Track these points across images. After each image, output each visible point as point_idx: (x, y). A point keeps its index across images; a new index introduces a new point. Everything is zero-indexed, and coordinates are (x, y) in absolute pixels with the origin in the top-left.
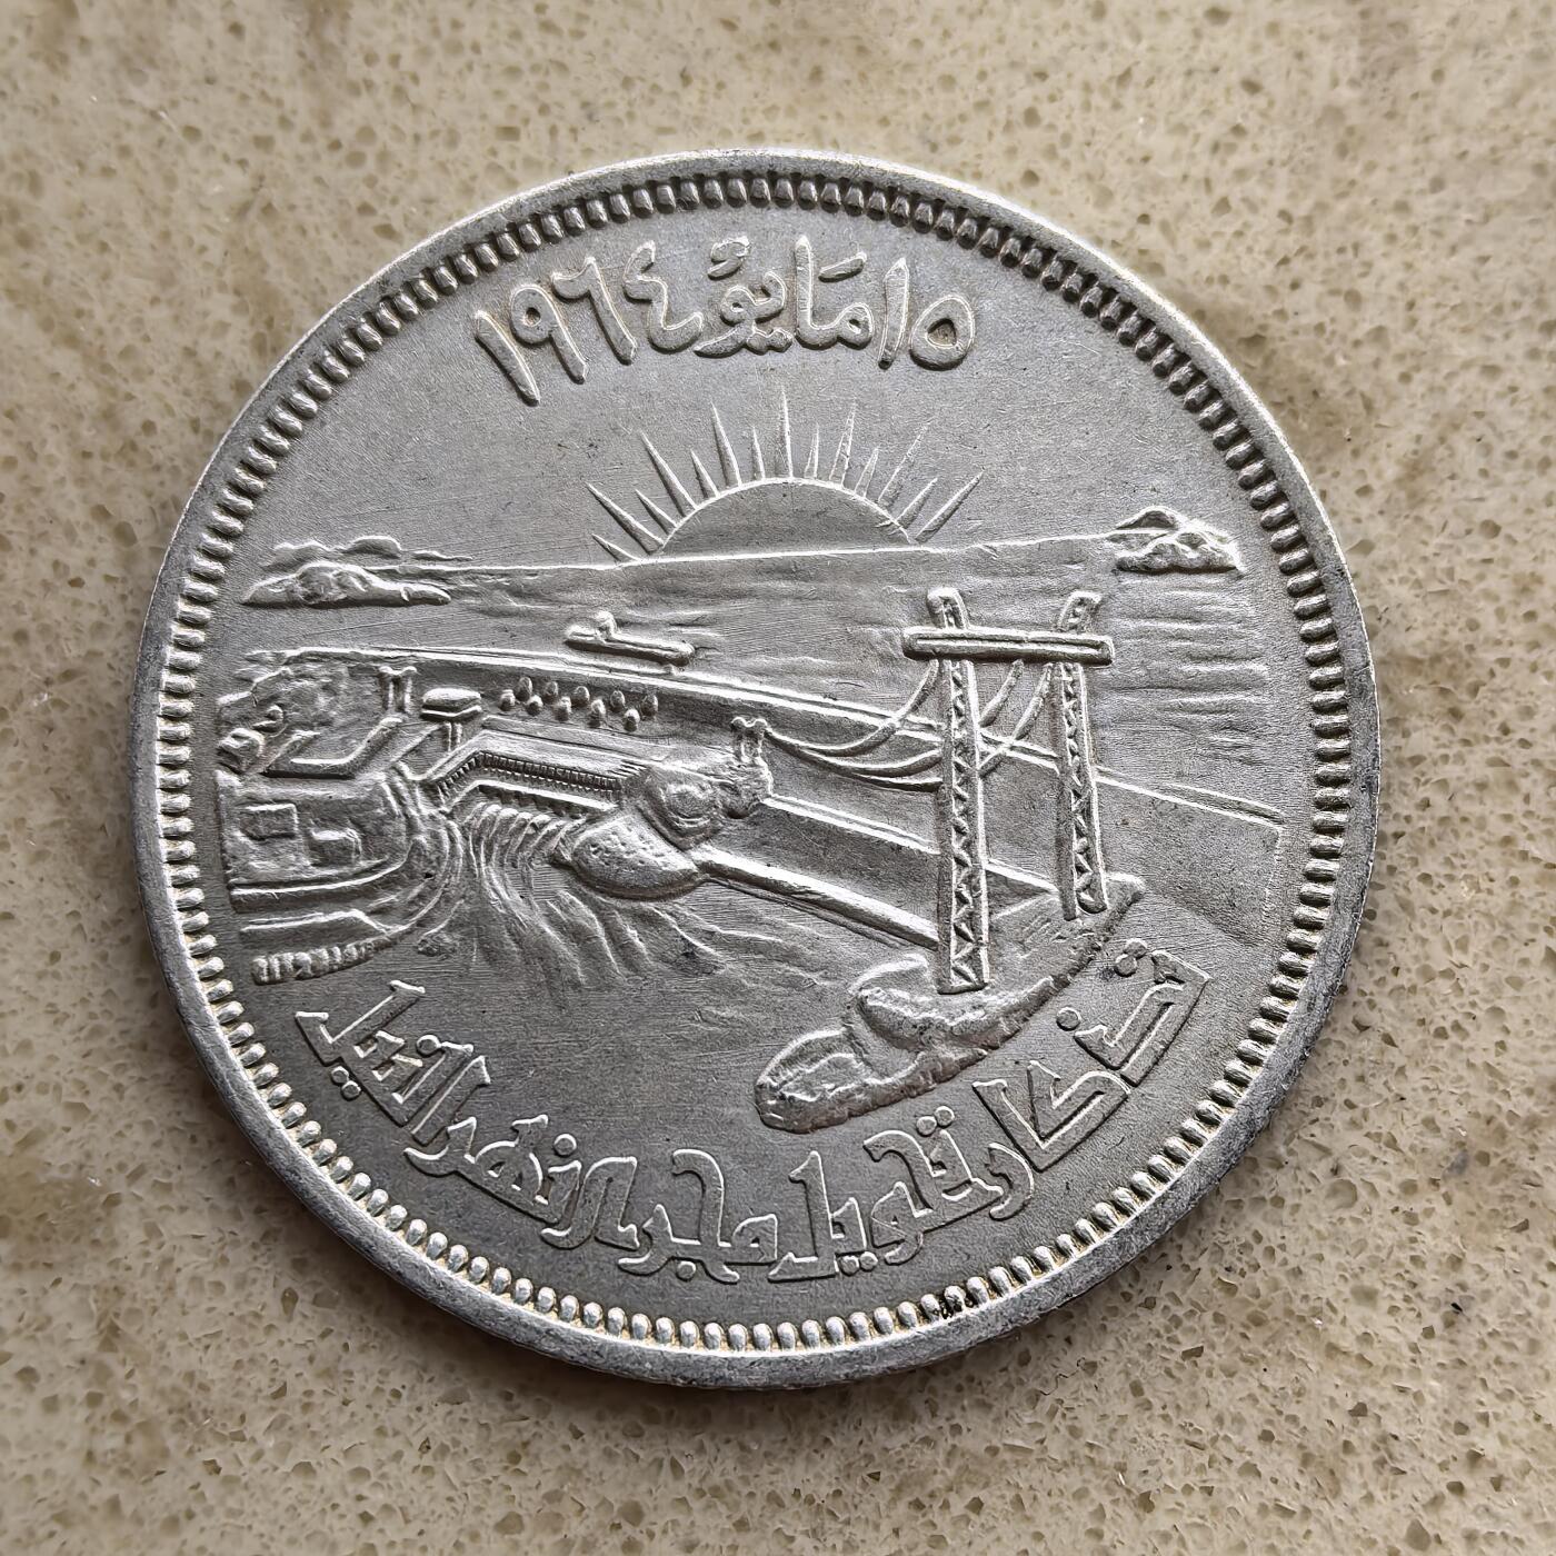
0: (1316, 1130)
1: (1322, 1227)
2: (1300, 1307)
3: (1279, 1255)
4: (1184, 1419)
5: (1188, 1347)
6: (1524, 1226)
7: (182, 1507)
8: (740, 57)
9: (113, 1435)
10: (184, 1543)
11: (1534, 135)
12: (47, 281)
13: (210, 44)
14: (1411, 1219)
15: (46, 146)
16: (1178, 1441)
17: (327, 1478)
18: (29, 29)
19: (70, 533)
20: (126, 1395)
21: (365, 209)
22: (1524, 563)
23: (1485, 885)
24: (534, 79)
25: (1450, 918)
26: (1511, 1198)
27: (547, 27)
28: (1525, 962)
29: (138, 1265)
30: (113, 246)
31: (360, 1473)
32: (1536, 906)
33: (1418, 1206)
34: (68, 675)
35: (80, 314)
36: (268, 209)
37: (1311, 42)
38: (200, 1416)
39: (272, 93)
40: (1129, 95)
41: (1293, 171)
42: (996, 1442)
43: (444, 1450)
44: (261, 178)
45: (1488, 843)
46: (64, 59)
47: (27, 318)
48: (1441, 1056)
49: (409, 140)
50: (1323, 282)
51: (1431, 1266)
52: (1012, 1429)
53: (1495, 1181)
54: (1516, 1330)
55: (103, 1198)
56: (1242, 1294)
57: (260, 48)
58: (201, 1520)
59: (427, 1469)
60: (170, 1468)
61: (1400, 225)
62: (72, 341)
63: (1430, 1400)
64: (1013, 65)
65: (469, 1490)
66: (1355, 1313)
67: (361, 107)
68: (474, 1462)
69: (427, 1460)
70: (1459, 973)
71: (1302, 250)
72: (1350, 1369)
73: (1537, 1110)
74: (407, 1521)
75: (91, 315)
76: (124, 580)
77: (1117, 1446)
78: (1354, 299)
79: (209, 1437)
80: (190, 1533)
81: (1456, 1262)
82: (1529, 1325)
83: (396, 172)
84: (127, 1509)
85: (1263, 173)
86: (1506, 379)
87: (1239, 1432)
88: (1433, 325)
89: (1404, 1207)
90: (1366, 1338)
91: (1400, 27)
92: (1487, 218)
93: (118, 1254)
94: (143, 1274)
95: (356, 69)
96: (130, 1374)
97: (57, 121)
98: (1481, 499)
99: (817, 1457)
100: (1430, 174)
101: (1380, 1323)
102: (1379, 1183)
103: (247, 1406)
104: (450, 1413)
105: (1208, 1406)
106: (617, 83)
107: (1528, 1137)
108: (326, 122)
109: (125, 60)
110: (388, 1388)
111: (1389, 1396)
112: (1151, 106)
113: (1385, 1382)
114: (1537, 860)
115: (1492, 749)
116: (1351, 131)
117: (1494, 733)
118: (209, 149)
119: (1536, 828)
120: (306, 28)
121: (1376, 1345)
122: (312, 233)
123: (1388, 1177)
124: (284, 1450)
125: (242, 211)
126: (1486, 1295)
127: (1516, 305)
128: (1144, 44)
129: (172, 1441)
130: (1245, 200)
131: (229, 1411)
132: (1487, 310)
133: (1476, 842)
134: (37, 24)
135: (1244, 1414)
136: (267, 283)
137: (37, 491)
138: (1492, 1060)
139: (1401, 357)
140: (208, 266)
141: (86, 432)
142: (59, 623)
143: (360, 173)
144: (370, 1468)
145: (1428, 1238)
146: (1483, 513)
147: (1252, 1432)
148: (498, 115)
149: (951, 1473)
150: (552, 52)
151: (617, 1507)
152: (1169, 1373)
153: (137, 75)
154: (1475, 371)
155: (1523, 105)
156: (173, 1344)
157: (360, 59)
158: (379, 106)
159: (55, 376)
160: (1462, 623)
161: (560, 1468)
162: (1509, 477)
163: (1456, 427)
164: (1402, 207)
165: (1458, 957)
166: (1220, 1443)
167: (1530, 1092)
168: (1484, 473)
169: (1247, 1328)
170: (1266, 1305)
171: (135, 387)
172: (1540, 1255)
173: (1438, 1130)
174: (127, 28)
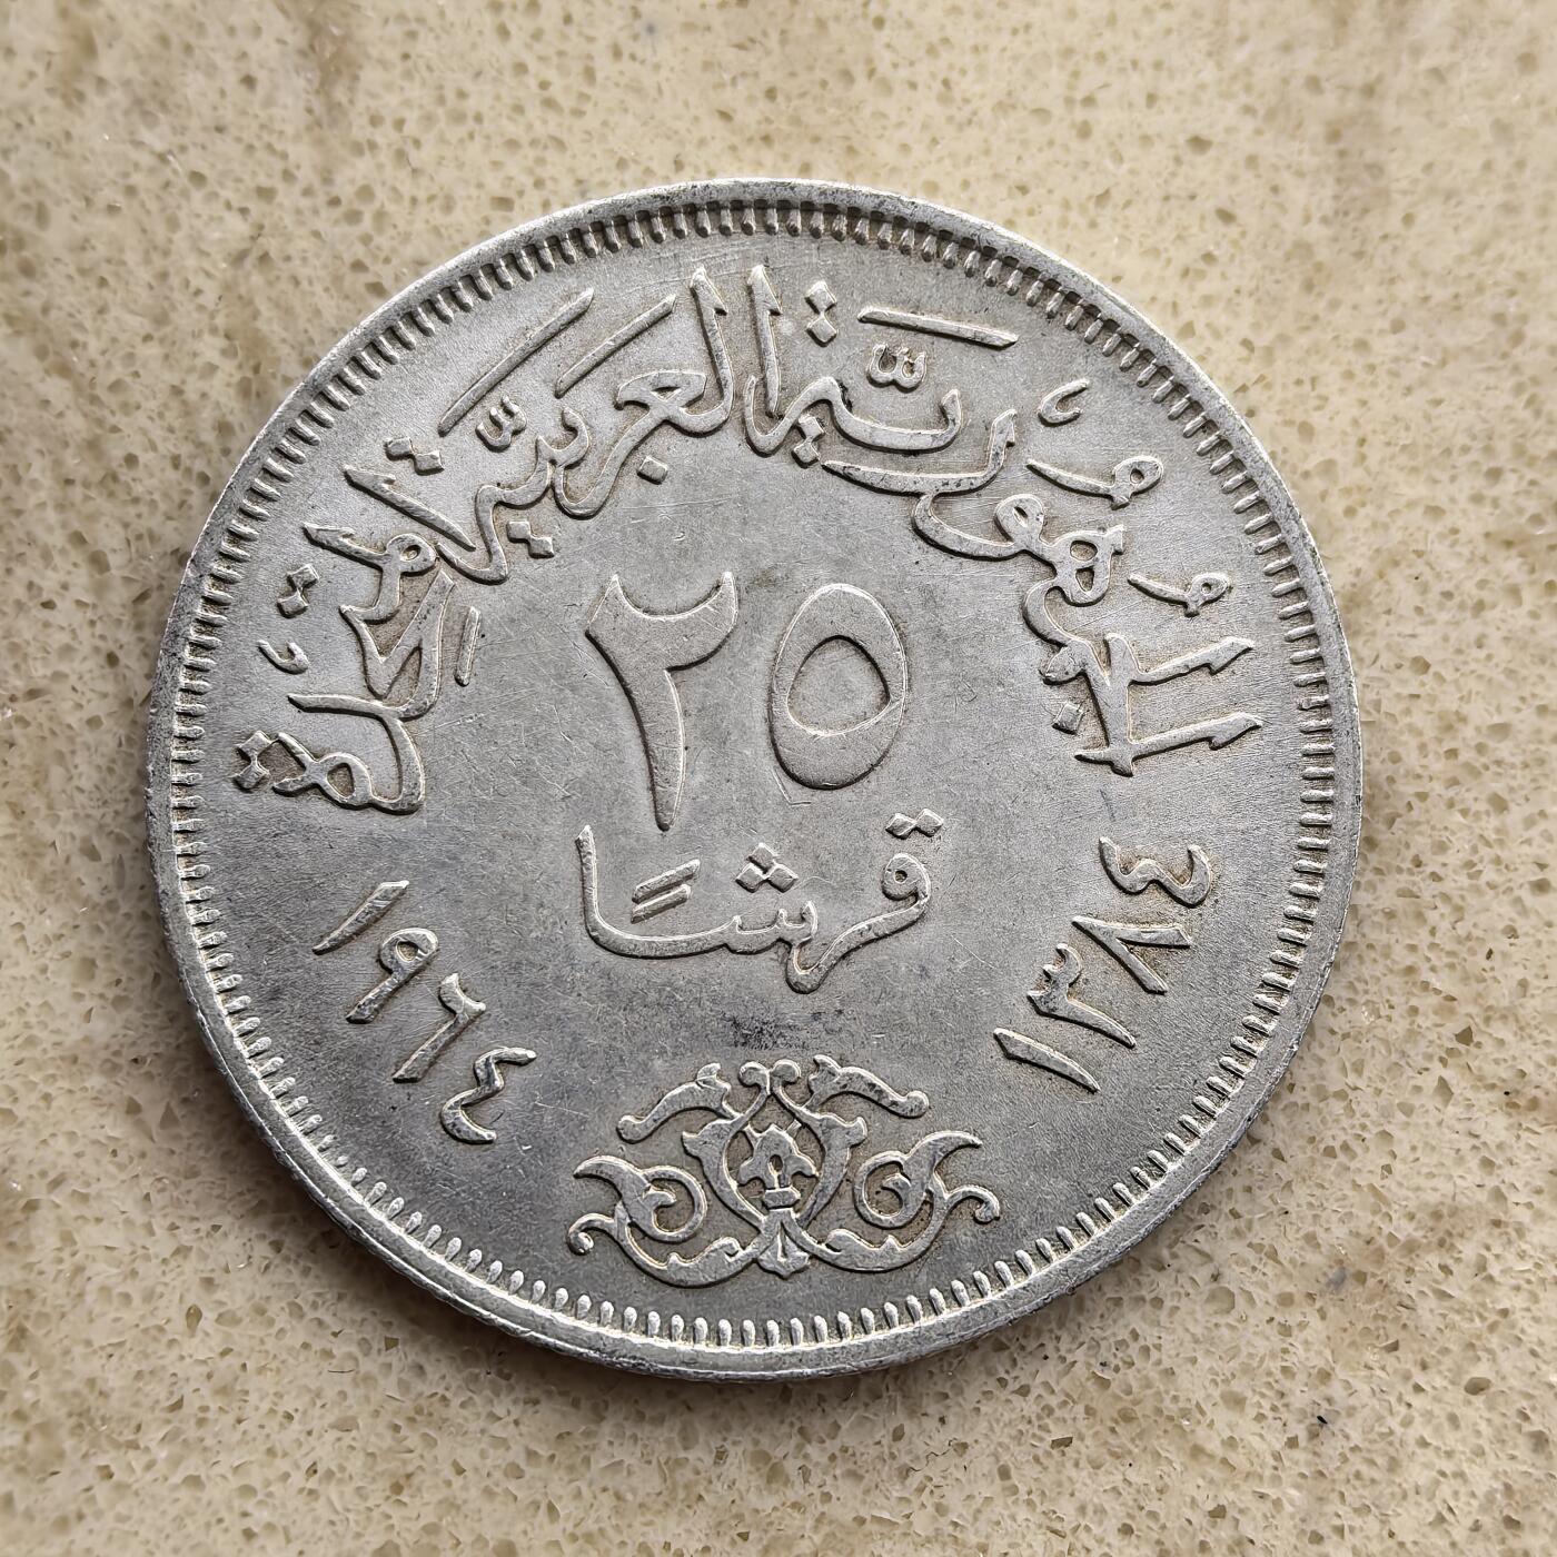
0: (1199, 1236)
1: (1198, 1330)
2: (1169, 1407)
3: (1155, 1354)
4: (1047, 1506)
5: (1058, 1434)
6: (1395, 1347)
7: (72, 1508)
8: (733, 148)
9: (13, 1433)
10: (72, 1542)
11: (1496, 284)
12: (45, 310)
13: (223, 93)
14: (1286, 1330)
15: (57, 180)
16: (1040, 1526)
17: (215, 1492)
18: (49, 65)
19: (46, 556)
20: (28, 1395)
21: (358, 266)
22: (1450, 703)
23: (1384, 1011)
24: (531, 153)
25: (1349, 1040)
26: (1384, 1318)
27: (549, 103)
28: (1418, 1089)
29: (51, 1270)
30: (111, 280)
31: (247, 1491)
32: (1433, 1036)
33: (1293, 1318)
34: (33, 694)
35: (74, 344)
36: (264, 258)
37: (1286, 179)
38: (98, 1422)
39: (278, 147)
40: (1105, 216)
41: (1259, 301)
42: (863, 1513)
43: (330, 1474)
44: (261, 227)
45: (1391, 971)
46: (81, 96)
47: (24, 345)
48: (1329, 1174)
49: (407, 203)
50: (1278, 412)
51: (1301, 1377)
52: (881, 1500)
53: (1370, 1300)
54: (1376, 1447)
55: (22, 1202)
56: (1114, 1387)
57: (269, 102)
58: (90, 1522)
59: (311, 1492)
60: (65, 1470)
61: (1358, 363)
62: (64, 370)
63: (1288, 1508)
64: (996, 176)
65: (351, 1516)
66: (1222, 1416)
67: (362, 168)
68: (359, 1488)
69: (312, 1483)
70: (1352, 1095)
71: (1262, 378)
72: (1214, 1471)
73: (1418, 1235)
74: (288, 1541)
75: (85, 346)
76: (95, 606)
77: (982, 1526)
78: (1306, 431)
79: (104, 1442)
80: (78, 1533)
81: (1325, 1376)
82: (1391, 1444)
83: (392, 232)
84: (20, 1506)
85: (1230, 300)
86: (1449, 520)
87: (1101, 1523)
88: (1382, 461)
89: (1279, 1318)
90: (1231, 1443)
91: (1376, 169)
92: (1444, 363)
93: (32, 1258)
94: (55, 1281)
95: (360, 130)
96: (34, 1376)
97: (66, 156)
98: (1413, 636)
99: (691, 1512)
100: (1391, 315)
101: (1246, 1428)
102: (1256, 1291)
103: (142, 1415)
104: (339, 1439)
105: (1072, 1495)
106: (612, 163)
107: (1405, 1261)
108: (327, 180)
109: (138, 102)
110: (281, 1410)
111: (1248, 1501)
112: (1126, 227)
113: (1244, 1487)
114: (1438, 992)
115: (1403, 880)
116: (1319, 267)
117: (1407, 865)
118: (215, 195)
119: (1439, 960)
120: (316, 85)
121: (1241, 1450)
122: (305, 284)
123: (1265, 1287)
124: (175, 1462)
125: (239, 258)
126: (1351, 1412)
127: (1465, 450)
128: (1126, 166)
129: (68, 1444)
130: (1208, 325)
131: (125, 1419)
132: (1436, 452)
133: (1379, 970)
134: (57, 60)
135: (1107, 1507)
136: (258, 330)
137: (19, 513)
138: (1377, 1182)
139: (1347, 491)
140: (201, 308)
141: (71, 461)
142: (28, 643)
143: (357, 230)
144: (257, 1485)
145: (1301, 1350)
146: (1414, 649)
147: (1113, 1524)
148: (495, 186)
149: (817, 1539)
150: (552, 129)
151: (491, 1544)
152: (1037, 1459)
153: (149, 118)
154: (1420, 510)
155: (1489, 255)
156: (78, 1350)
157: (365, 120)
158: (380, 167)
159: (46, 403)
160: (1385, 754)
161: (440, 1502)
162: (1443, 617)
163: (1396, 564)
164: (1362, 346)
165: (1352, 1079)
166: (1082, 1534)
167: (1412, 1217)
168: (1419, 610)
169: (1116, 1422)
170: (1136, 1402)
171: (119, 420)
172: (1407, 1377)
173: (1318, 1245)
174: (144, 72)
